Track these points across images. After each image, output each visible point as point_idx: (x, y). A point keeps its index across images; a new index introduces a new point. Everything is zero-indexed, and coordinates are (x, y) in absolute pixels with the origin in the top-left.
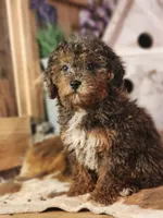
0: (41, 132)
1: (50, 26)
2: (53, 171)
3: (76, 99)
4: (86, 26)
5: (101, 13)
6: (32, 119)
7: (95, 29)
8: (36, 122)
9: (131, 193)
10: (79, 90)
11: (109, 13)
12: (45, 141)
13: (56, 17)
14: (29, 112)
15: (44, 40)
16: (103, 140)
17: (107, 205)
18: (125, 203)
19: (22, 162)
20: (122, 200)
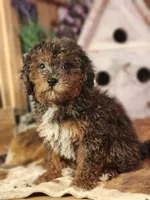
0: (24, 122)
1: (31, 23)
2: (36, 159)
3: (52, 96)
4: (65, 22)
5: (79, 10)
6: (16, 110)
7: (73, 25)
8: (19, 113)
9: (110, 178)
10: (55, 87)
11: (86, 10)
12: (28, 131)
13: (36, 14)
14: (13, 104)
15: (26, 35)
16: (76, 131)
17: (88, 189)
18: (105, 187)
19: (6, 150)
20: (102, 185)
